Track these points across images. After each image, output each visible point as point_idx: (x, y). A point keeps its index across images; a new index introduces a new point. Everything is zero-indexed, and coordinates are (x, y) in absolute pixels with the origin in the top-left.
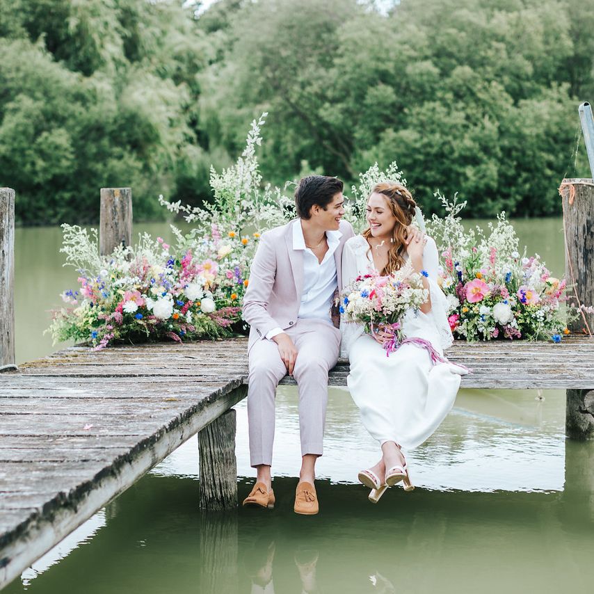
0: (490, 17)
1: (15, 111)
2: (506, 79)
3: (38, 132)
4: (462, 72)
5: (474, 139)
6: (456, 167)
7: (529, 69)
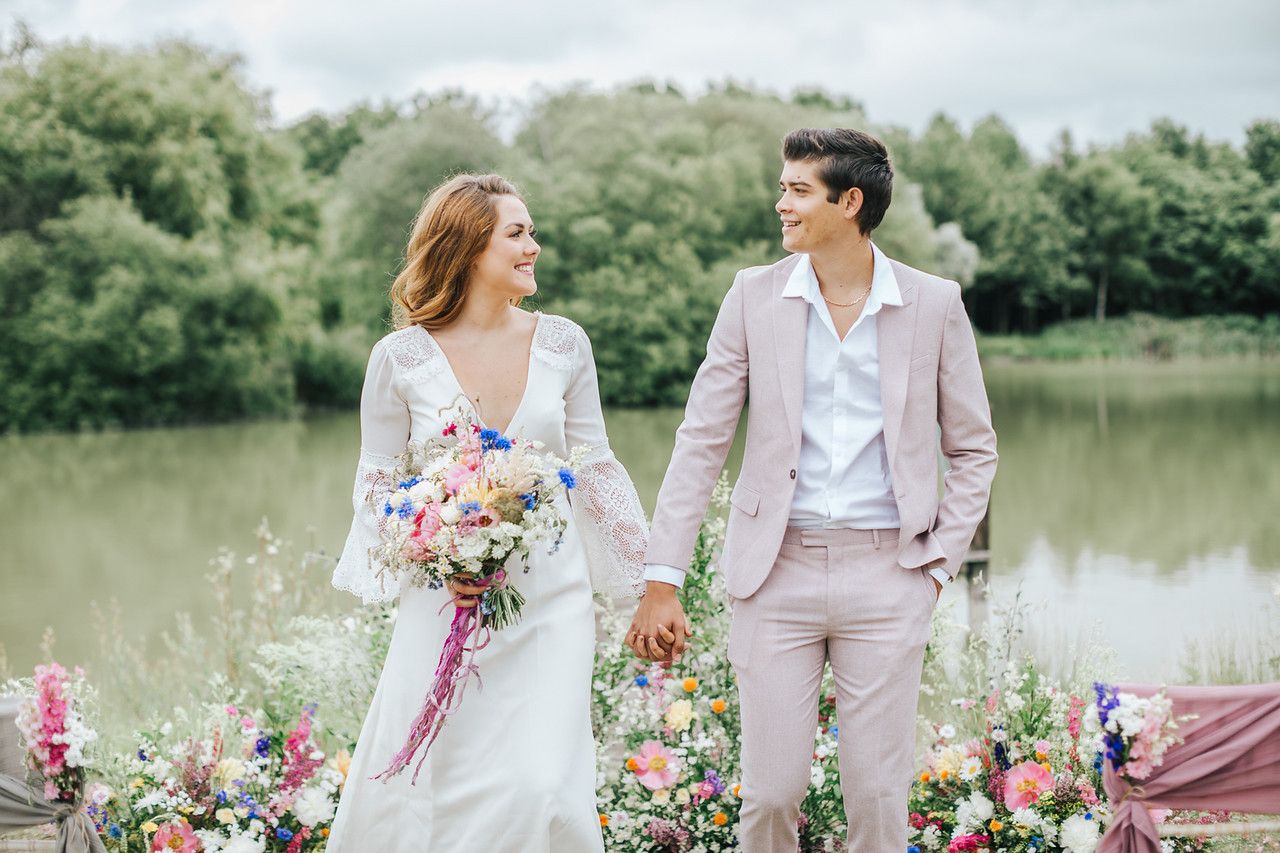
0: (673, 163)
1: (109, 288)
2: (695, 239)
3: (139, 311)
4: (641, 231)
5: (660, 311)
6: (639, 347)
7: (718, 224)
